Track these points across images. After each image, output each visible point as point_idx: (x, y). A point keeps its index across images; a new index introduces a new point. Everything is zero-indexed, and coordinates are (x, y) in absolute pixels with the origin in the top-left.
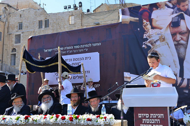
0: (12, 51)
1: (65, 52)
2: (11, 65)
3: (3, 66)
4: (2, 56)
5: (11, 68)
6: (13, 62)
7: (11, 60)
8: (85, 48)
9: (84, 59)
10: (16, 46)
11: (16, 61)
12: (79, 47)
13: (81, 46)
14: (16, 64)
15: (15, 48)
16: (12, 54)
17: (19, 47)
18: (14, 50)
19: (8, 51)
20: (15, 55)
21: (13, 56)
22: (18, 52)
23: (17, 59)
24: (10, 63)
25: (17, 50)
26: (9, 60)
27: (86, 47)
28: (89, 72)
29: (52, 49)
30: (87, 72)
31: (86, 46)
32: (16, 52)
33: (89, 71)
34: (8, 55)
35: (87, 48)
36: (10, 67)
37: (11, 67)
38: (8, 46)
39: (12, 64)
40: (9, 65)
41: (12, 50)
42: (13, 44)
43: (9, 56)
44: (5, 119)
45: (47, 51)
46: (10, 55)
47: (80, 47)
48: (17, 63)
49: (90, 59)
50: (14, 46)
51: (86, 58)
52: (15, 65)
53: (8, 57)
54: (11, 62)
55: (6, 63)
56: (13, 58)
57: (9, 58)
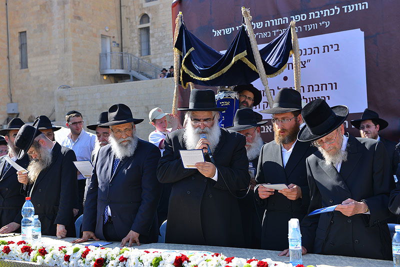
0: (141, 22)
1: (268, 34)
2: (141, 56)
3: (124, 58)
4: (120, 35)
5: (141, 61)
6: (144, 47)
7: (140, 43)
8: (322, 18)
9: (321, 50)
10: (149, 9)
11: (151, 44)
12: (304, 17)
13: (310, 14)
14: (152, 52)
15: (146, 13)
16: (141, 29)
17: (155, 10)
18: (145, 17)
19: (132, 23)
20: (147, 29)
21: (144, 32)
22: (154, 23)
23: (154, 39)
24: (138, 51)
25: (152, 19)
26: (136, 43)
27: (325, 15)
28: (334, 85)
29: (233, 28)
30: (329, 86)
31: (326, 12)
32: (149, 22)
33: (336, 83)
34: (132, 31)
35: (327, 18)
36: (139, 59)
37: (142, 59)
38: (132, 9)
39: (144, 52)
40: (137, 55)
41: (140, 18)
42: (142, 5)
43: (136, 34)
44: (126, 259)
45: (219, 32)
46: (136, 31)
47: (308, 16)
48: (153, 50)
49: (338, 50)
50: (145, 9)
51: (326, 48)
52: (149, 54)
53: (133, 35)
54: (141, 47)
55: (130, 51)
56: (144, 38)
57: (136, 38)
